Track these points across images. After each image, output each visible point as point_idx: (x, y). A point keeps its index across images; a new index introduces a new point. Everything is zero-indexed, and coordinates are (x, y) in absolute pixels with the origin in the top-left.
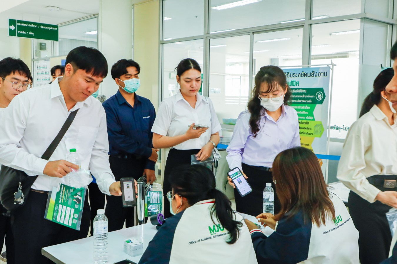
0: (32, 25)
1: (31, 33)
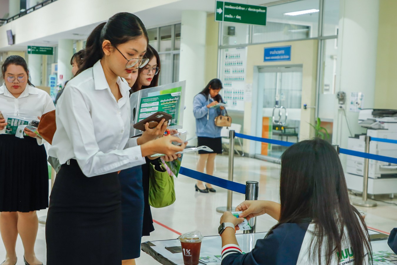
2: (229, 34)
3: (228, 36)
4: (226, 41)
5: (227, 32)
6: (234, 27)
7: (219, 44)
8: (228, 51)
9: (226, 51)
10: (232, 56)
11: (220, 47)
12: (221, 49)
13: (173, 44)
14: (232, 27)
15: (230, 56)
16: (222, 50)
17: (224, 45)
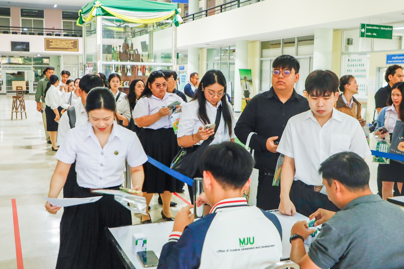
0: (376, 27)
1: (375, 34)
2: (348, 44)
3: (348, 45)
4: (347, 49)
5: (347, 42)
6: (352, 39)
7: (342, 52)
8: (350, 56)
11: (343, 54)
14: (351, 39)
17: (346, 52)
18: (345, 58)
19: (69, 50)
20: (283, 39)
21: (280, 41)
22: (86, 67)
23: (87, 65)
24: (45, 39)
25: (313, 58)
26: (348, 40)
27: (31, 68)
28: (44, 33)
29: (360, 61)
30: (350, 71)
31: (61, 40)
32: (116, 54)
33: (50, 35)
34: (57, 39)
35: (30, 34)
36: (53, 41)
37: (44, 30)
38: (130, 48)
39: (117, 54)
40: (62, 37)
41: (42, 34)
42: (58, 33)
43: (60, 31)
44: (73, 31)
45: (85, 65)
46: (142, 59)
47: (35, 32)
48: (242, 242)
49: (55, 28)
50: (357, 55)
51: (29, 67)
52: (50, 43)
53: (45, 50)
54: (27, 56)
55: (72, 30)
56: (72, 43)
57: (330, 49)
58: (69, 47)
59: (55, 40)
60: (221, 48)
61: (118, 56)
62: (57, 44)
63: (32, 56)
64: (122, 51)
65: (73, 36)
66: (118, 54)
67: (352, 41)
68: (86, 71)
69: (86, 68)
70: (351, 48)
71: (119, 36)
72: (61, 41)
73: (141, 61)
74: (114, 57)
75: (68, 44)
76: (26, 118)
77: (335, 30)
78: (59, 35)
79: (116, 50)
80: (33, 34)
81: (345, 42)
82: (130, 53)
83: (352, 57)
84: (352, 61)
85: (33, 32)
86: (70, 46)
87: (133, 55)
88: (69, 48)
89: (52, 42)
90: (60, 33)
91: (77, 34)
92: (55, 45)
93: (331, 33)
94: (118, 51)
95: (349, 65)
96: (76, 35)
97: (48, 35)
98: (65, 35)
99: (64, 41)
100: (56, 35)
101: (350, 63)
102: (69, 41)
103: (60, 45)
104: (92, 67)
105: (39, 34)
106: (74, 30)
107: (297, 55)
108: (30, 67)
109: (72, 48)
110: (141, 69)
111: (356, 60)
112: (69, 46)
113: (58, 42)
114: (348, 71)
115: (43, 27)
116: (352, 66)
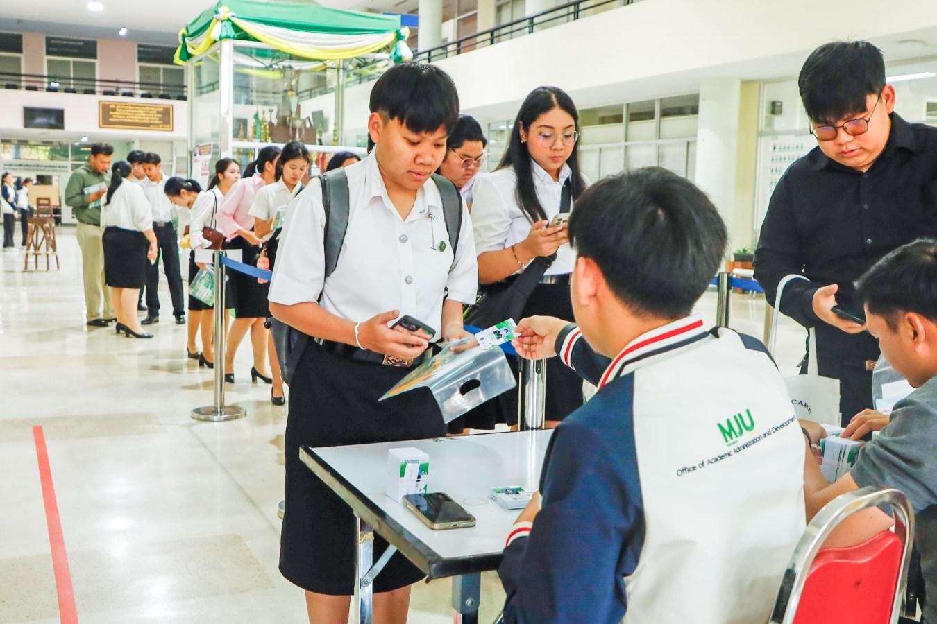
2: (773, 112)
4: (769, 124)
5: (770, 109)
6: (781, 103)
8: (777, 139)
9: (773, 139)
10: (786, 147)
11: (761, 134)
12: (761, 136)
13: (658, 129)
14: (778, 102)
15: (782, 147)
16: (763, 138)
17: (768, 130)
18: (766, 143)
19: (152, 127)
20: (628, 105)
21: (622, 109)
22: (195, 155)
23: (197, 151)
24: (99, 102)
25: (695, 142)
26: (773, 104)
27: (66, 167)
28: (97, 89)
29: (800, 148)
30: (776, 171)
31: (135, 106)
32: (263, 126)
33: (111, 93)
34: (126, 104)
35: (67, 91)
36: (118, 107)
37: (97, 83)
38: (294, 115)
39: (265, 126)
40: (137, 99)
41: (93, 92)
42: (128, 90)
43: (132, 86)
44: (162, 88)
45: (191, 153)
46: (320, 141)
47: (76, 88)
48: (727, 432)
49: (122, 80)
50: (793, 136)
51: (61, 165)
52: (111, 113)
53: (100, 127)
54: (59, 140)
55: (159, 85)
56: (158, 113)
57: (734, 123)
58: (152, 122)
59: (121, 105)
60: (489, 125)
61: (268, 132)
62: (126, 114)
63: (70, 142)
64: (275, 121)
65: (161, 97)
66: (268, 127)
67: (781, 106)
68: (194, 164)
69: (194, 158)
70: (779, 122)
71: (262, 100)
72: (136, 108)
73: (317, 142)
74: (258, 133)
75: (150, 115)
76: (58, 268)
77: (746, 83)
78: (131, 95)
79: (264, 118)
80: (74, 91)
81: (765, 109)
82: (293, 124)
83: (782, 141)
84: (782, 149)
85: (72, 87)
86: (156, 120)
87: (300, 130)
88: (153, 124)
89: (114, 110)
90: (132, 91)
91: (171, 94)
92: (121, 117)
93: (736, 88)
94: (268, 120)
95: (775, 158)
96: (168, 95)
97: (106, 93)
98: (143, 96)
99: (143, 108)
100: (125, 95)
101: (778, 153)
102: (152, 109)
103: (133, 117)
104: (209, 153)
105: (86, 92)
106: (163, 85)
107: (659, 138)
108: (65, 165)
109: (158, 125)
110: (317, 162)
111: (791, 147)
112: (153, 118)
113: (128, 111)
114: (772, 171)
115: (94, 75)
116: (783, 160)
